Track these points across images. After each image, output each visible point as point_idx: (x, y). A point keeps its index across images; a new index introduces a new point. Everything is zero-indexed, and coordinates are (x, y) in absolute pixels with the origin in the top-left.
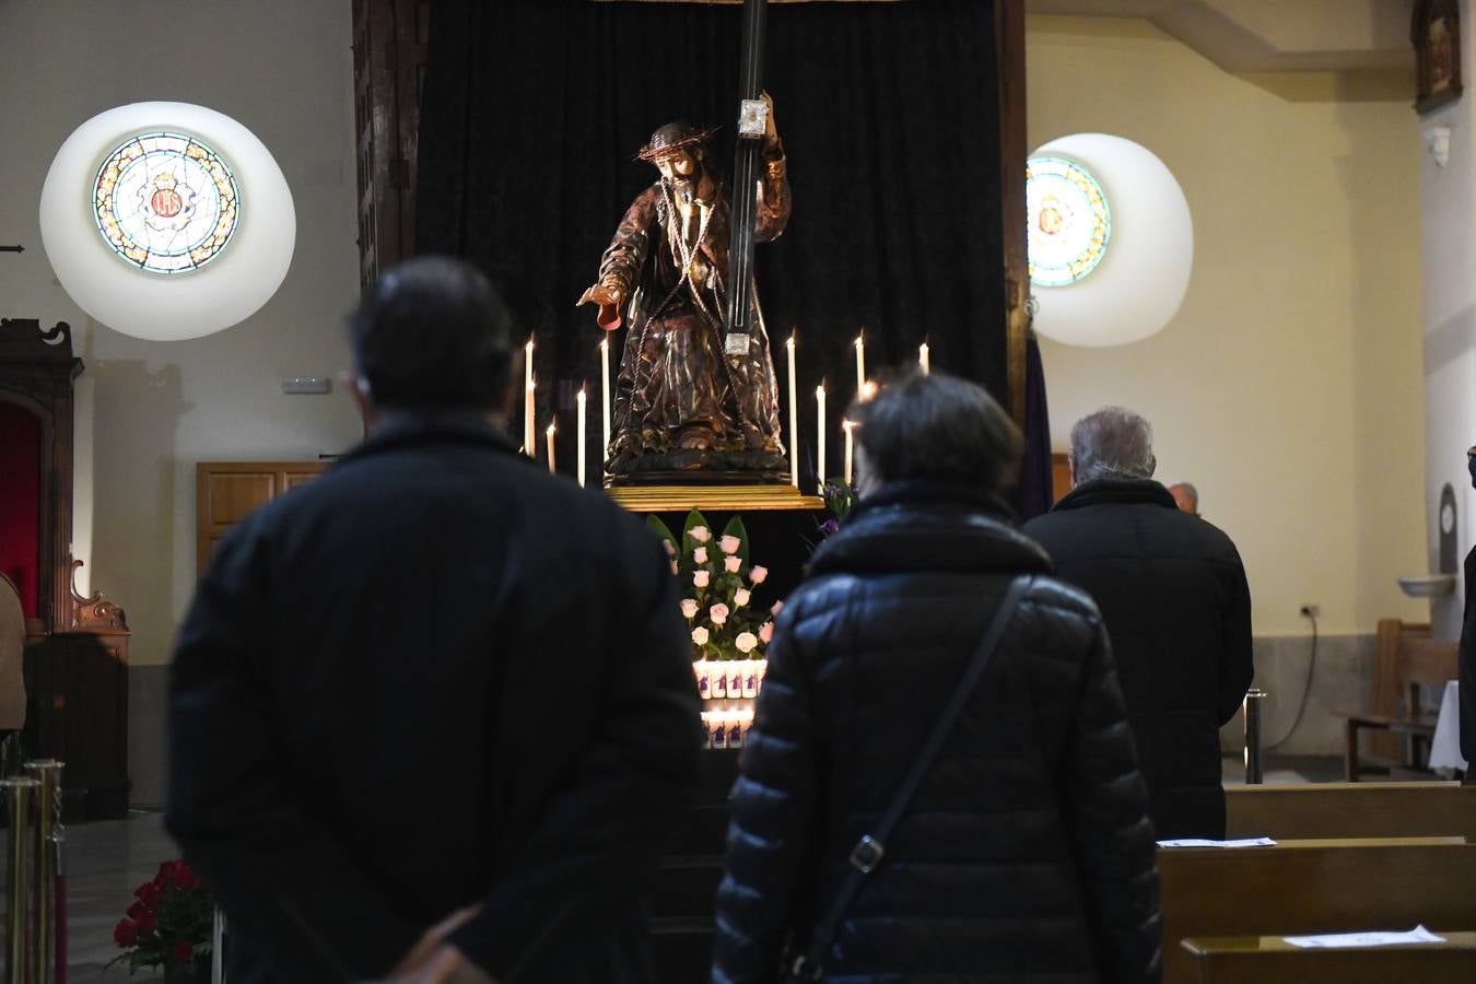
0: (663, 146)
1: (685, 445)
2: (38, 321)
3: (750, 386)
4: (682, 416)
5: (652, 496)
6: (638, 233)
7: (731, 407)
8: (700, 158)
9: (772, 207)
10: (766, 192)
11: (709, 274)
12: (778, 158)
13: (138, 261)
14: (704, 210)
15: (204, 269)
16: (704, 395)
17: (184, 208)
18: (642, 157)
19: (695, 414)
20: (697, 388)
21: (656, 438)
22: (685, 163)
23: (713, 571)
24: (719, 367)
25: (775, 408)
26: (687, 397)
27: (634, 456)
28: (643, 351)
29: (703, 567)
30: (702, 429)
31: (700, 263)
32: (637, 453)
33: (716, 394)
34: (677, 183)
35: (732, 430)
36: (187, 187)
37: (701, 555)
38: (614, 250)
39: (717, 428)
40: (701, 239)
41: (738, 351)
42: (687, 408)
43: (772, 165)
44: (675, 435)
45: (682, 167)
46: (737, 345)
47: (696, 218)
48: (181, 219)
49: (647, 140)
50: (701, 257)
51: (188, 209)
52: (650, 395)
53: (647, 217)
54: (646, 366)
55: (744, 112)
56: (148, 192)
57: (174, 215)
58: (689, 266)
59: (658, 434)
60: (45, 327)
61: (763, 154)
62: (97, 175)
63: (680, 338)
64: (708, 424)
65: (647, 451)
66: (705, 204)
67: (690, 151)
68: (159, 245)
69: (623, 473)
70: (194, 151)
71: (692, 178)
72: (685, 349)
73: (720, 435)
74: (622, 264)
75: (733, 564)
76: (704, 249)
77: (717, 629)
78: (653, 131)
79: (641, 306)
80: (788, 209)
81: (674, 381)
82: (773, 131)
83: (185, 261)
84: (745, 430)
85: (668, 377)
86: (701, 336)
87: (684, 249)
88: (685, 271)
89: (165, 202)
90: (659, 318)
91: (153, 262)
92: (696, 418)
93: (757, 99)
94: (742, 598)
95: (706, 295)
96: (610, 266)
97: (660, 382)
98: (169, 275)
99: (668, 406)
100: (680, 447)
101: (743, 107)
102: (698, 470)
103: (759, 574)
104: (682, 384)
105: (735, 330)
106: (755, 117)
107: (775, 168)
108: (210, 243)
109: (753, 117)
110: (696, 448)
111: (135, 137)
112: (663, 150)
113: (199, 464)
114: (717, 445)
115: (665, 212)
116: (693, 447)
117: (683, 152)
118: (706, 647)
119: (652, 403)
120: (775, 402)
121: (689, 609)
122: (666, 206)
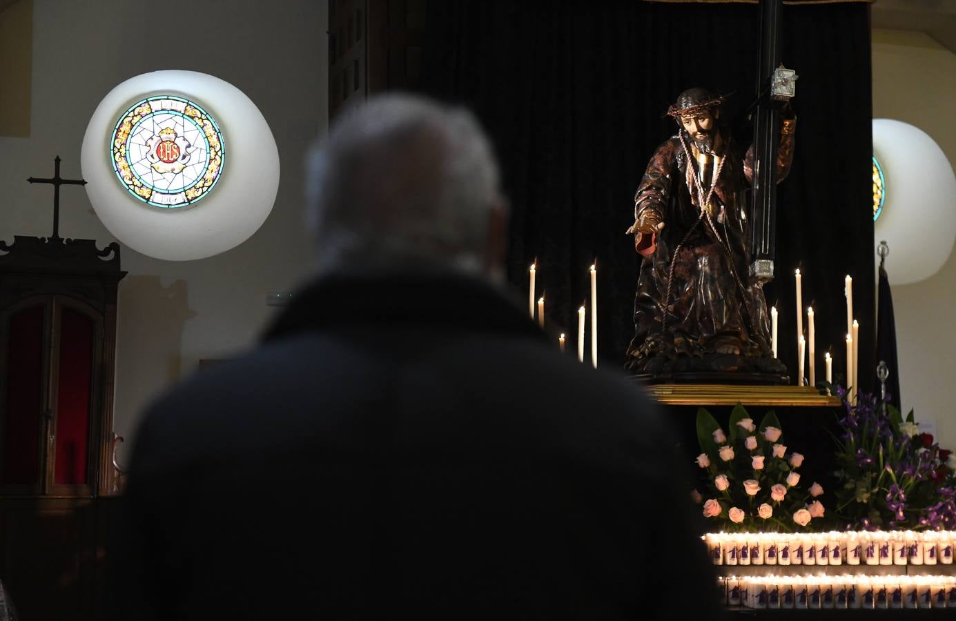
0: (690, 106)
1: (722, 351)
2: (95, 241)
3: (754, 304)
5: (700, 392)
6: (663, 176)
8: (717, 117)
9: (781, 157)
11: (720, 212)
12: (791, 118)
13: (144, 197)
14: (716, 159)
15: (196, 205)
16: (731, 310)
17: (181, 157)
18: (669, 114)
19: (726, 325)
20: (727, 304)
21: (687, 344)
22: (706, 120)
26: (719, 311)
27: (667, 359)
30: (734, 338)
31: (713, 202)
32: (670, 356)
34: (697, 136)
36: (185, 139)
37: (751, 442)
39: (743, 337)
40: (714, 183)
41: (765, 274)
42: (719, 321)
43: (787, 123)
45: (704, 124)
46: (764, 269)
47: (709, 166)
48: (178, 166)
50: (714, 199)
51: (184, 157)
52: (679, 310)
53: (669, 163)
54: (674, 286)
55: (777, 79)
56: (154, 143)
57: (173, 162)
58: (707, 204)
59: (689, 342)
60: (101, 246)
62: (115, 128)
63: (711, 263)
64: (737, 334)
65: (681, 355)
66: (717, 155)
67: (711, 113)
68: (162, 185)
70: (190, 112)
71: (710, 133)
72: (715, 272)
73: (745, 343)
74: (656, 201)
75: (779, 450)
76: (716, 191)
77: (778, 505)
81: (707, 298)
83: (181, 198)
87: (701, 191)
88: (702, 208)
89: (167, 151)
91: (157, 198)
92: (728, 329)
94: (793, 479)
95: (719, 227)
96: (644, 203)
97: (691, 298)
98: (168, 209)
100: (715, 352)
102: (735, 371)
103: (798, 460)
104: (714, 300)
106: (786, 84)
107: (789, 126)
108: (200, 184)
110: (733, 353)
111: (146, 98)
112: (692, 109)
113: (200, 360)
114: (747, 352)
115: (683, 160)
116: (730, 352)
117: (706, 111)
118: (771, 519)
119: (680, 317)
121: (752, 489)
122: (685, 155)
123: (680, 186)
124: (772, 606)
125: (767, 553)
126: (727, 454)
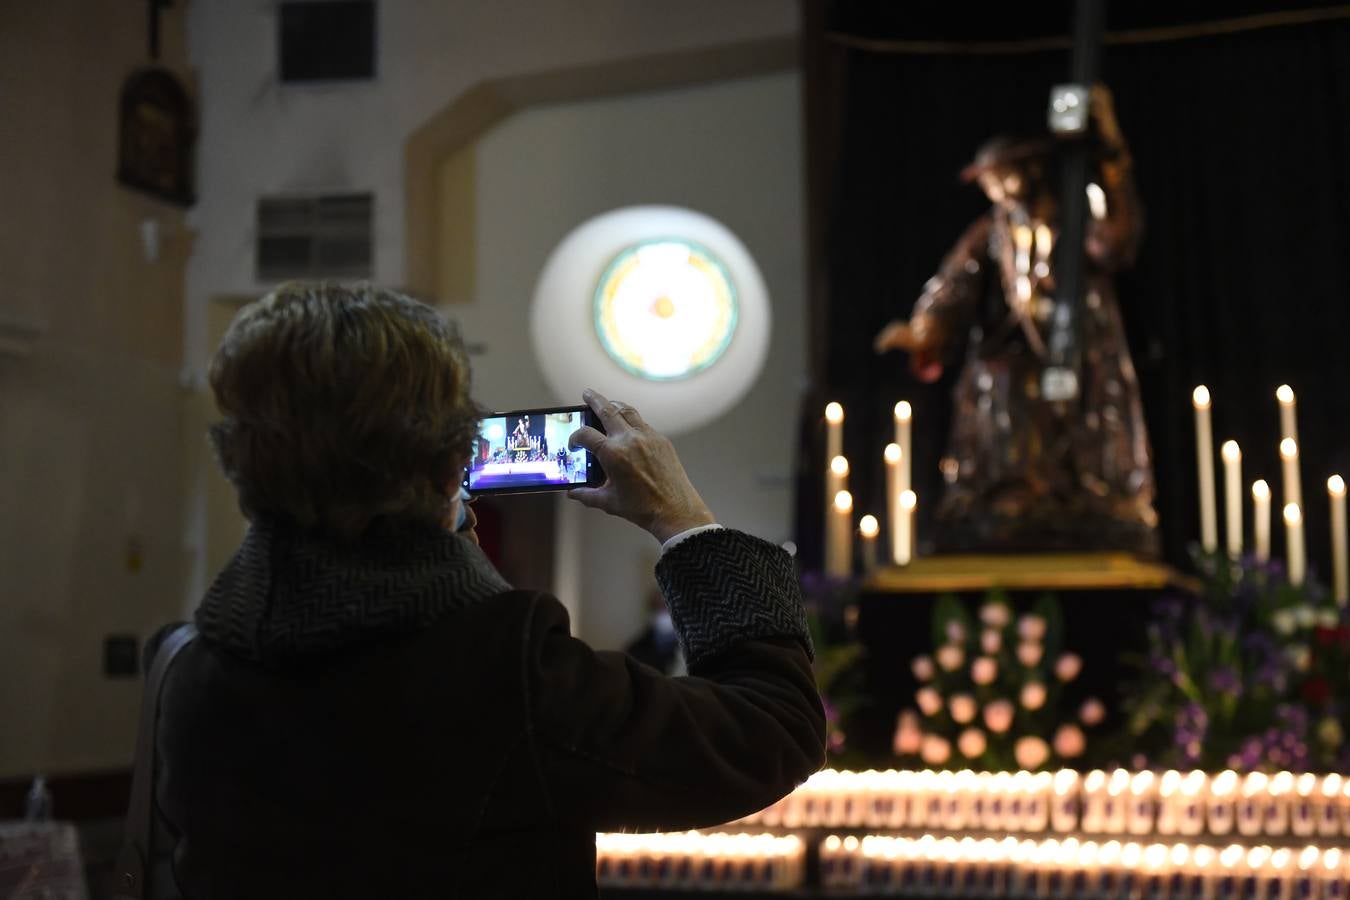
0: (987, 162)
1: (993, 512)
12: (1117, 164)
14: (1045, 235)
18: (965, 179)
19: (1012, 474)
20: (1018, 442)
22: (1016, 180)
23: (1003, 661)
29: (991, 655)
30: (1019, 489)
34: (1011, 207)
37: (991, 641)
39: (1040, 490)
42: (1005, 468)
43: (1112, 173)
45: (1013, 184)
47: (1034, 246)
53: (979, 251)
58: (1024, 302)
67: (1021, 164)
71: (1028, 198)
72: (1005, 396)
74: (941, 304)
75: (1030, 654)
77: (994, 737)
81: (993, 435)
82: (1109, 130)
85: (984, 431)
86: (1025, 380)
87: (1023, 282)
88: (1023, 308)
92: (1013, 477)
94: (1033, 697)
97: (977, 437)
99: (984, 466)
100: (990, 511)
101: (1054, 97)
102: (1003, 535)
103: (1069, 667)
104: (999, 438)
107: (1116, 176)
112: (987, 167)
117: (1011, 168)
118: (980, 755)
126: (950, 658)
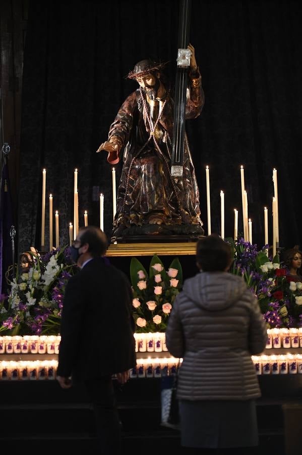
0: (140, 71)
1: (151, 222)
3: (184, 191)
4: (150, 207)
5: (134, 248)
6: (128, 115)
7: (174, 202)
8: (159, 77)
9: (195, 101)
10: (191, 94)
11: (164, 135)
12: (197, 77)
14: (161, 103)
16: (160, 197)
18: (130, 77)
19: (156, 206)
20: (157, 193)
21: (137, 218)
22: (151, 80)
23: (164, 286)
24: (169, 183)
25: (197, 202)
26: (152, 198)
27: (125, 227)
28: (130, 175)
29: (159, 284)
30: (160, 214)
31: (159, 129)
32: (127, 226)
33: (167, 196)
34: (147, 90)
35: (175, 214)
37: (158, 278)
38: (116, 124)
39: (167, 213)
40: (159, 117)
41: (178, 175)
42: (152, 204)
43: (194, 81)
44: (146, 217)
45: (149, 82)
46: (176, 171)
47: (157, 107)
49: (132, 69)
50: (160, 127)
52: (134, 197)
53: (132, 107)
54: (132, 182)
55: (179, 55)
58: (153, 131)
59: (138, 216)
61: (190, 75)
63: (148, 168)
64: (163, 212)
65: (132, 225)
66: (161, 100)
67: (153, 74)
69: (121, 236)
71: (155, 87)
72: (151, 174)
73: (168, 217)
74: (120, 131)
75: (174, 283)
76: (161, 122)
77: (166, 316)
78: (135, 64)
79: (129, 152)
80: (203, 102)
81: (145, 190)
82: (194, 63)
84: (182, 214)
85: (142, 188)
86: (159, 168)
87: (151, 123)
88: (151, 133)
90: (138, 158)
92: (156, 209)
93: (186, 48)
95: (162, 146)
96: (114, 132)
97: (139, 190)
99: (142, 202)
100: (148, 223)
101: (179, 52)
102: (157, 235)
104: (149, 191)
105: (176, 164)
106: (185, 57)
107: (196, 82)
109: (184, 57)
110: (156, 223)
112: (140, 73)
114: (167, 222)
115: (141, 105)
117: (150, 74)
118: (160, 325)
119: (135, 201)
120: (197, 199)
121: (152, 306)
122: (142, 101)
123: (139, 121)
124: (141, 376)
125: (148, 345)
126: (142, 285)
